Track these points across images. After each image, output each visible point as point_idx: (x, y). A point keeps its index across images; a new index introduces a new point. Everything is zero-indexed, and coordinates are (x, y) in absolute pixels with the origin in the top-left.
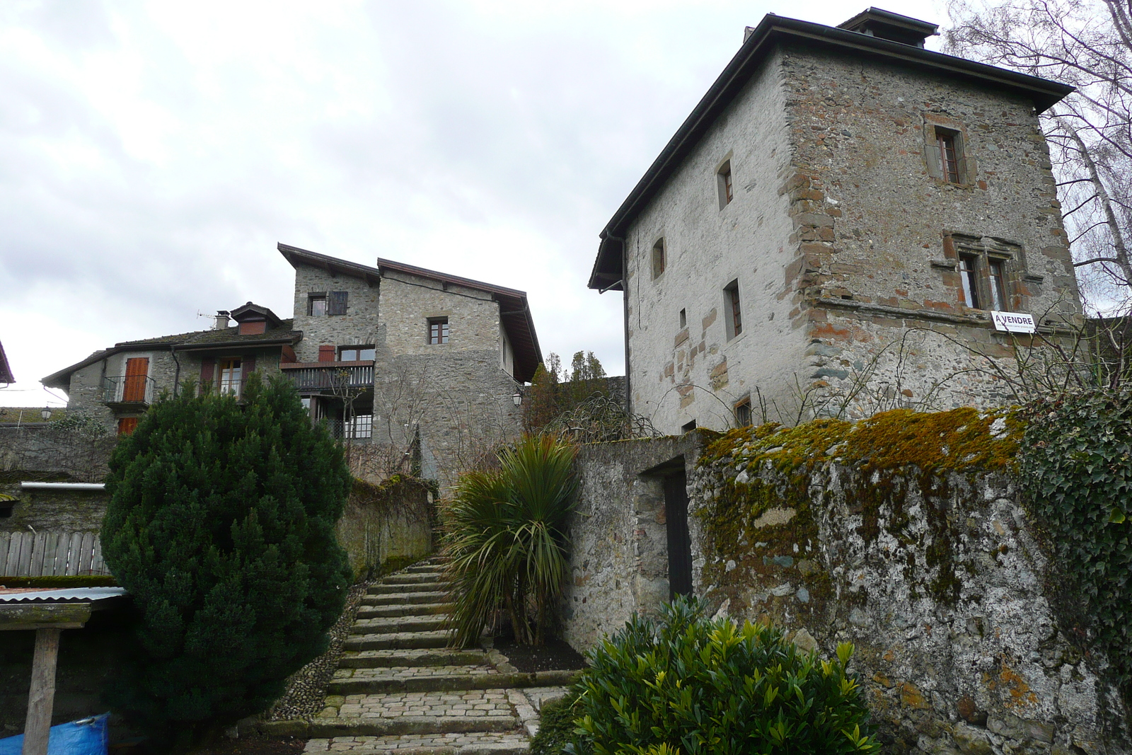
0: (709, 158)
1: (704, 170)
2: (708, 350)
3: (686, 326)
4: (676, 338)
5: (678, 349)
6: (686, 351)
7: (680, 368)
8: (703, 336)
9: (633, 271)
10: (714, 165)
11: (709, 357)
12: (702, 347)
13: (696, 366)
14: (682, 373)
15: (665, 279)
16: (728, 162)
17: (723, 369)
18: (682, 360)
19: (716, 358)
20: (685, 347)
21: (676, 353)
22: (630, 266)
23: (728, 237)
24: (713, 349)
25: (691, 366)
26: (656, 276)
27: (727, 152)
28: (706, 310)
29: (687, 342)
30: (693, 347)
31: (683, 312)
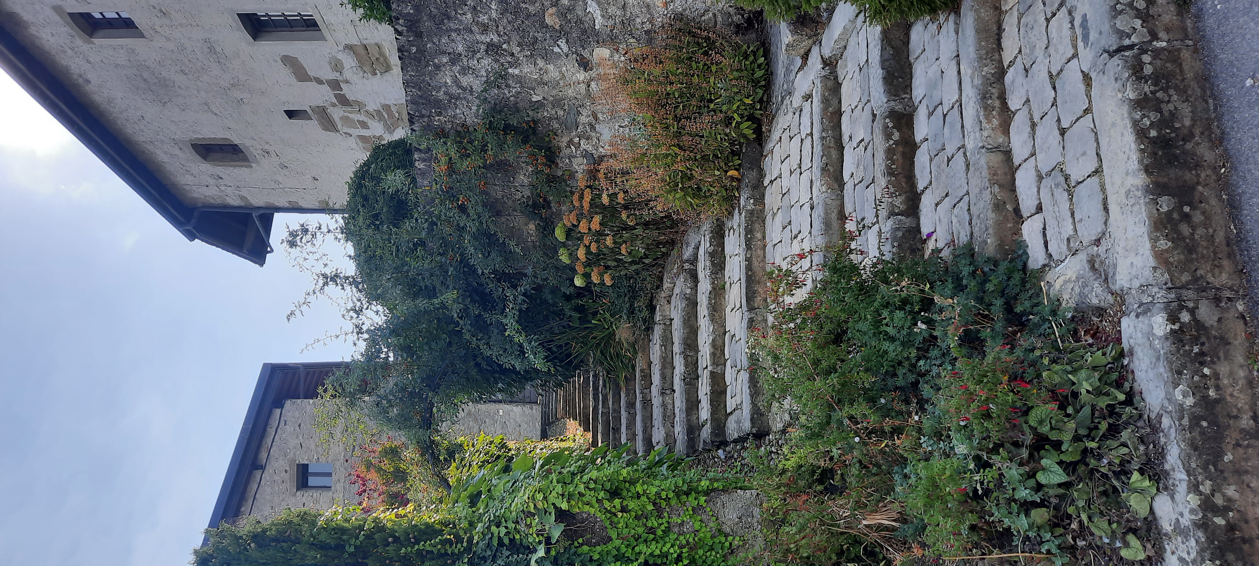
0: (70, 52)
1: (89, 62)
2: (338, 74)
3: (308, 110)
4: (326, 129)
5: (339, 127)
6: (342, 113)
7: (364, 125)
8: (319, 81)
9: (242, 198)
10: (79, 42)
11: (348, 74)
12: (335, 85)
13: (360, 98)
14: (370, 122)
15: (248, 142)
16: (71, 15)
17: (362, 52)
18: (352, 120)
19: (349, 61)
20: (337, 113)
21: (346, 130)
22: (235, 201)
23: (181, 25)
24: (337, 66)
25: (360, 106)
26: (245, 159)
27: (57, 18)
28: (285, 74)
29: (330, 110)
30: (334, 100)
31: (291, 114)
